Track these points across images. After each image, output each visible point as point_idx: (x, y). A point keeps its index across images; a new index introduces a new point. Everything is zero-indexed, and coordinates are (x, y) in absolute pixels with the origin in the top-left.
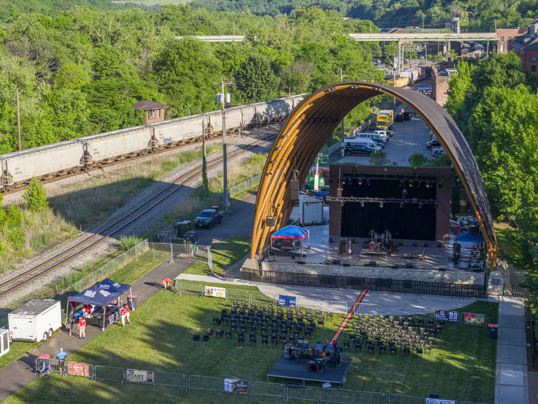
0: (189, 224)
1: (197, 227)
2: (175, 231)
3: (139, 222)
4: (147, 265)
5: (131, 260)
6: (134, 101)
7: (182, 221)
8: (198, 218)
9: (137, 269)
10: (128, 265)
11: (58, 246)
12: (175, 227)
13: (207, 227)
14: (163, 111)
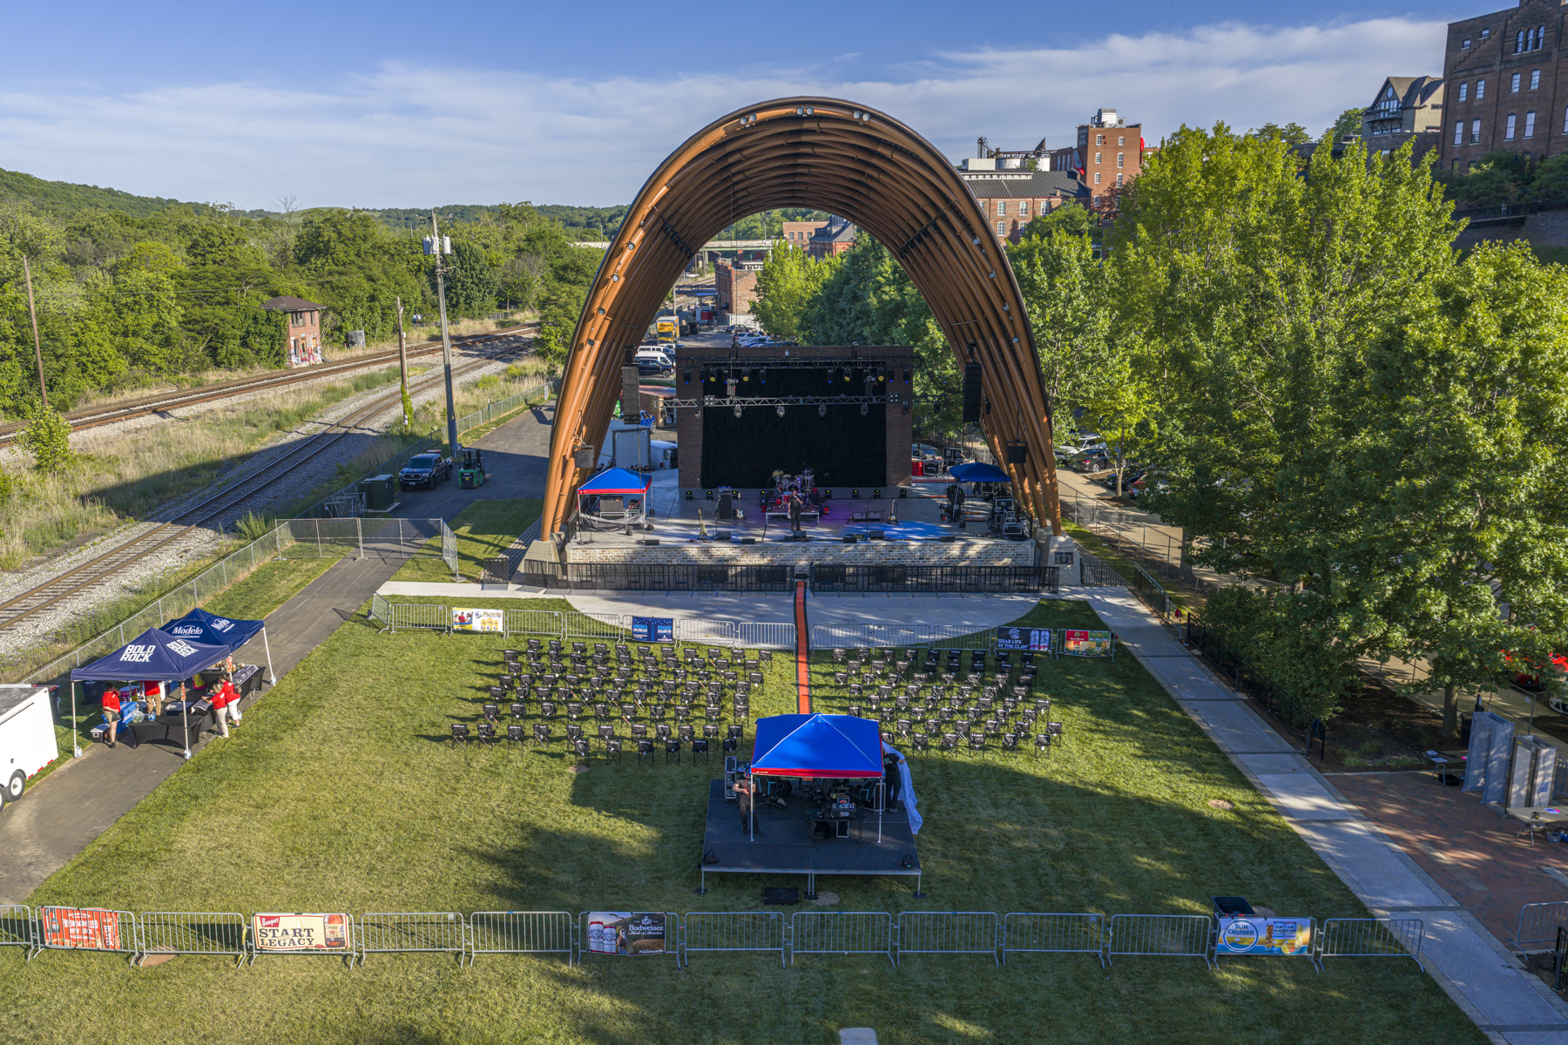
0: (390, 481)
1: (405, 486)
2: (361, 496)
3: (282, 485)
4: (304, 567)
5: (268, 559)
6: (266, 298)
7: (373, 475)
8: (406, 470)
9: (282, 578)
10: (260, 571)
11: (98, 540)
12: (361, 488)
13: (425, 486)
14: (317, 315)
